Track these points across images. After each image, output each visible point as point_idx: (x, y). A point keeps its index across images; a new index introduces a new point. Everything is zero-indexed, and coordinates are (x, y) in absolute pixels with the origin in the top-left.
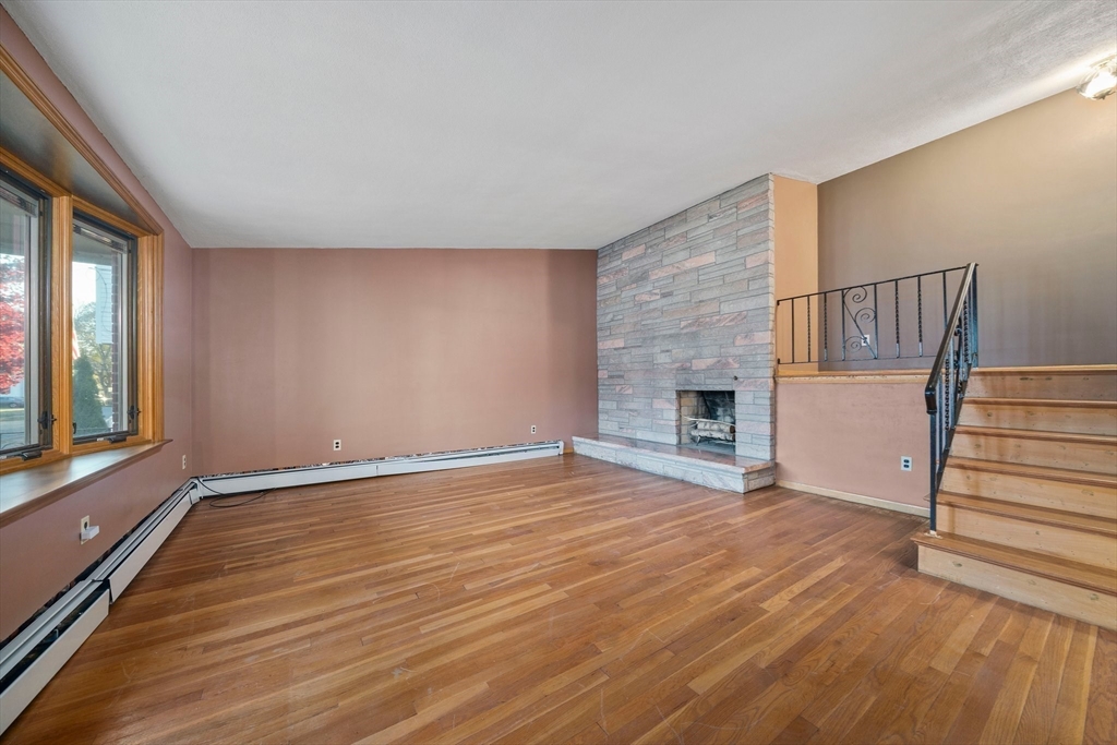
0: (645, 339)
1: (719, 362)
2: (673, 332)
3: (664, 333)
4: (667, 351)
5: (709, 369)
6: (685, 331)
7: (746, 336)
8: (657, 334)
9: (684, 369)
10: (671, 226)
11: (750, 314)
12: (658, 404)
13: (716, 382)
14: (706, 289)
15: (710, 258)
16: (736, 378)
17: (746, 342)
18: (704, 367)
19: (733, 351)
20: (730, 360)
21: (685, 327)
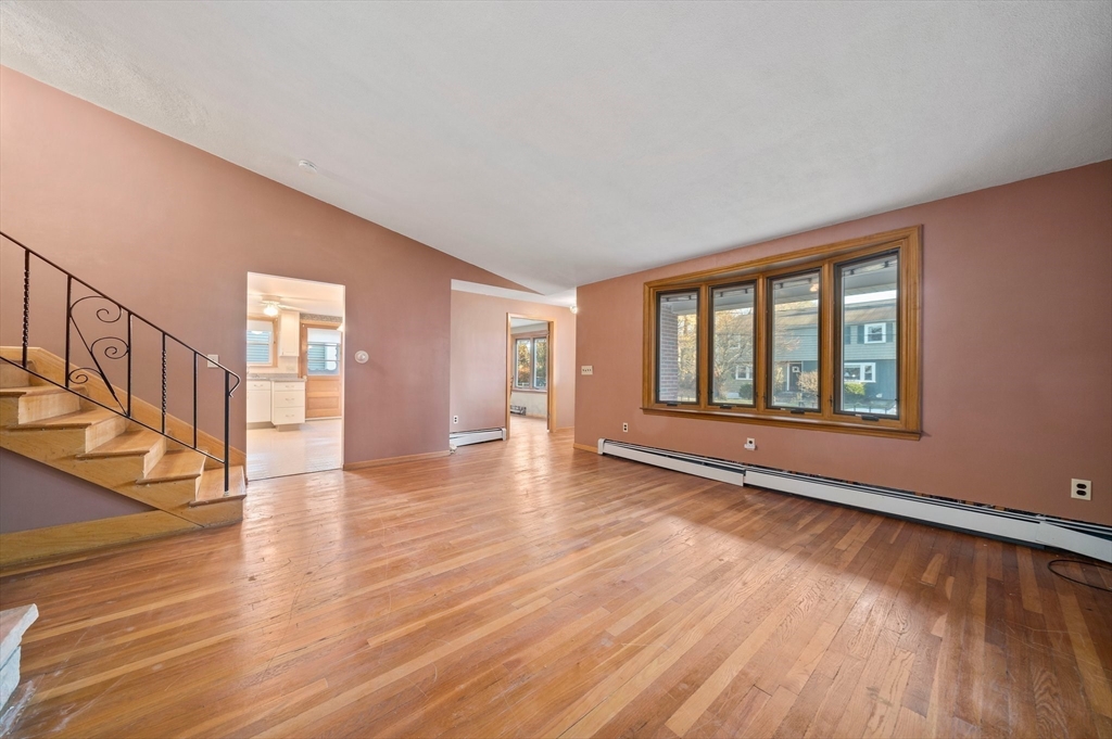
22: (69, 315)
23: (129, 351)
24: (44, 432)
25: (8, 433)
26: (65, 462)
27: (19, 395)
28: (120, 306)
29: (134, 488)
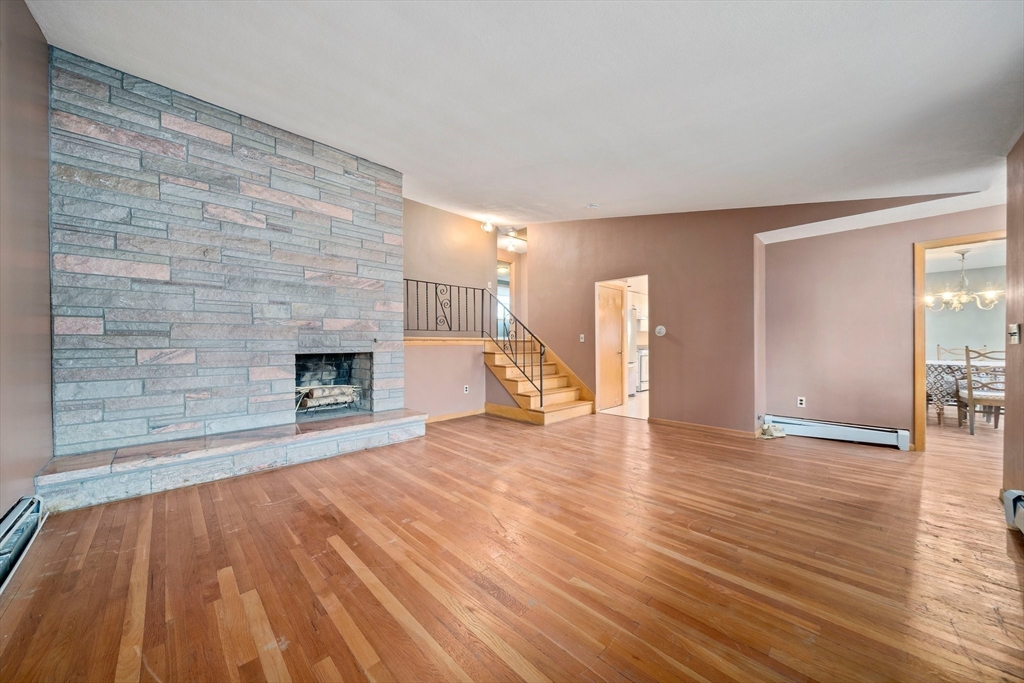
0: (231, 280)
1: (358, 324)
2: (292, 279)
3: (276, 278)
4: (283, 303)
5: (344, 330)
6: (311, 283)
7: (384, 304)
8: (260, 276)
9: (310, 328)
10: (289, 145)
11: (388, 284)
12: (259, 374)
13: (354, 343)
14: (340, 245)
15: (347, 215)
16: (375, 341)
17: (385, 308)
18: (340, 328)
19: (373, 315)
20: (370, 324)
21: (311, 279)
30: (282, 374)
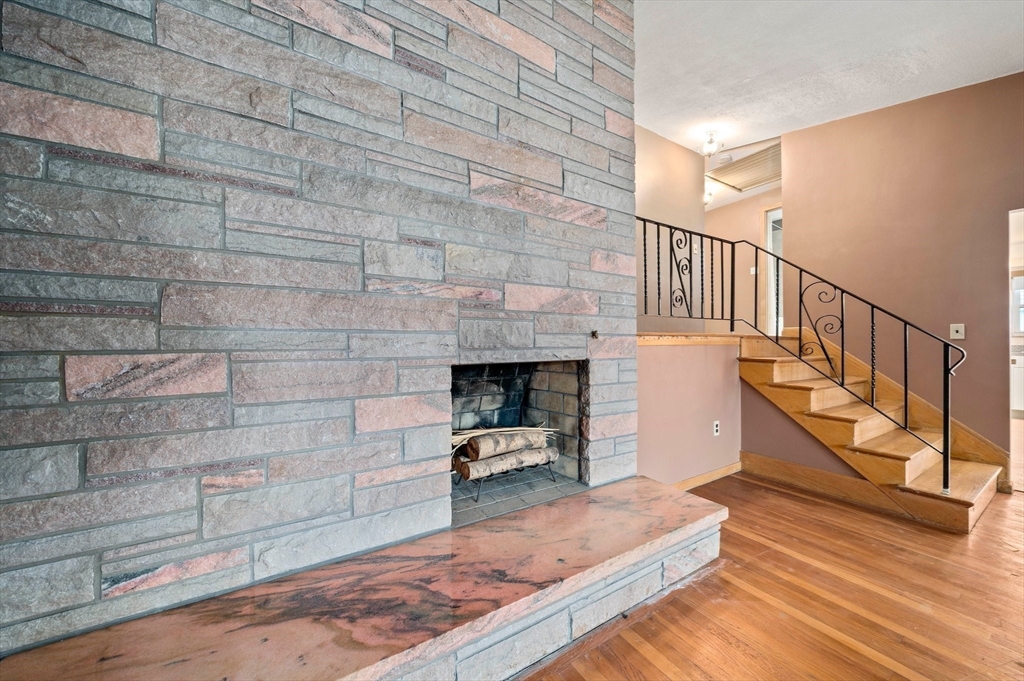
0: (315, 175)
1: (566, 298)
2: (446, 188)
3: (415, 181)
4: (426, 243)
5: (542, 312)
6: (483, 201)
7: (608, 257)
8: (381, 173)
9: (480, 305)
11: (613, 217)
12: (376, 416)
13: (559, 341)
14: (534, 121)
15: (546, 59)
16: (594, 334)
17: (608, 267)
18: (534, 307)
19: (590, 279)
20: (586, 297)
21: (482, 191)
22: (801, 301)
23: (842, 326)
24: (786, 390)
25: (768, 387)
26: (799, 416)
27: (773, 362)
28: (836, 287)
29: (847, 452)
30: (426, 415)
